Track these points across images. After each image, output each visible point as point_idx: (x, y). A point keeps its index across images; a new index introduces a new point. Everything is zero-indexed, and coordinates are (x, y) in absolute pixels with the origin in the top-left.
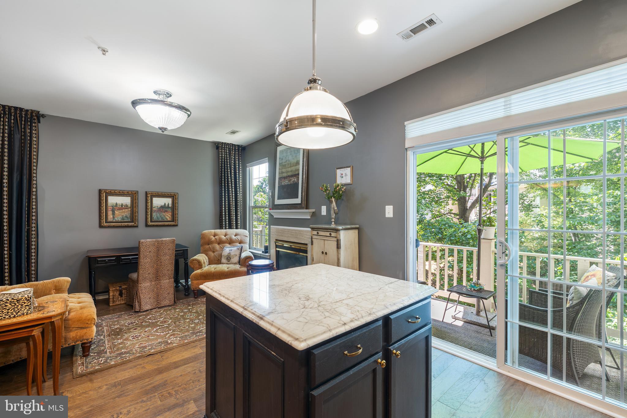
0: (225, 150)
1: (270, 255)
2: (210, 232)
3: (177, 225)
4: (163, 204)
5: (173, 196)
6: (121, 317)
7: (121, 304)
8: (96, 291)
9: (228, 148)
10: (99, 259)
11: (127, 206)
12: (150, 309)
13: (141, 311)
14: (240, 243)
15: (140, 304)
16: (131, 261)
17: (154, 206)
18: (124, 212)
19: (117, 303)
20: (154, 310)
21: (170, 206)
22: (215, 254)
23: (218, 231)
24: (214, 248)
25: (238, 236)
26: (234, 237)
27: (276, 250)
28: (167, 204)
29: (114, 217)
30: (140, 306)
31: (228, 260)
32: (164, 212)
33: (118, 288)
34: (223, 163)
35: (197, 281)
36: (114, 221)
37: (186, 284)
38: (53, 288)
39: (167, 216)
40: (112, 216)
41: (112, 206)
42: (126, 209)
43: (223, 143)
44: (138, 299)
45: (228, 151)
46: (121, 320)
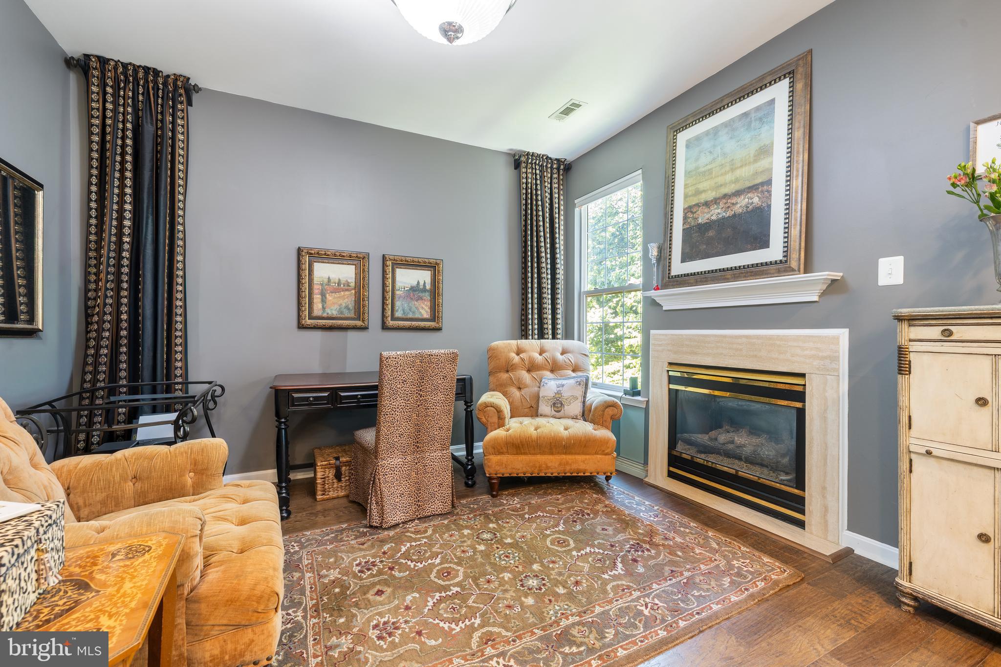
0: (532, 170)
1: (648, 402)
2: (508, 345)
3: (439, 329)
4: (415, 283)
5: (433, 267)
6: (341, 540)
7: (338, 498)
8: (291, 463)
9: (538, 164)
10: (296, 395)
11: (348, 284)
12: (403, 523)
13: (384, 526)
14: (574, 371)
15: (382, 509)
16: (359, 402)
17: (397, 287)
18: (343, 297)
19: (332, 494)
20: (411, 526)
21: (428, 287)
22: (523, 392)
23: (523, 343)
24: (519, 380)
25: (569, 354)
26: (560, 358)
27: (669, 389)
28: (422, 283)
29: (324, 308)
30: (382, 514)
31: (558, 407)
32: (417, 301)
33: (333, 462)
34: (529, 196)
35: (499, 457)
36: (325, 315)
37: (469, 460)
38: (189, 467)
39: (422, 308)
40: (320, 306)
41: (322, 285)
42: (347, 290)
43: (528, 154)
44: (376, 496)
45: (538, 172)
46: (341, 552)
